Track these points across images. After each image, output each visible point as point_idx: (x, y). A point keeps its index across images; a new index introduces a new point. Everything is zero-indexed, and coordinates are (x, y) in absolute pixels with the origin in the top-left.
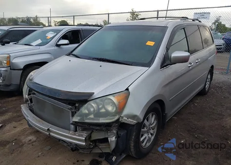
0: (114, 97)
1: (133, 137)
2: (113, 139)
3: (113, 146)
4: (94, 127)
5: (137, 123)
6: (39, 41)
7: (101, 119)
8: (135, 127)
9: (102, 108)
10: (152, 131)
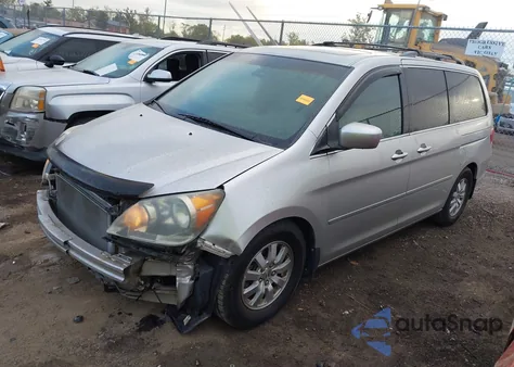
0: (191, 197)
1: (224, 283)
2: (185, 281)
3: (184, 294)
4: (145, 251)
5: (232, 256)
6: (113, 68)
7: (159, 237)
8: (229, 264)
9: (167, 217)
10: (276, 279)
